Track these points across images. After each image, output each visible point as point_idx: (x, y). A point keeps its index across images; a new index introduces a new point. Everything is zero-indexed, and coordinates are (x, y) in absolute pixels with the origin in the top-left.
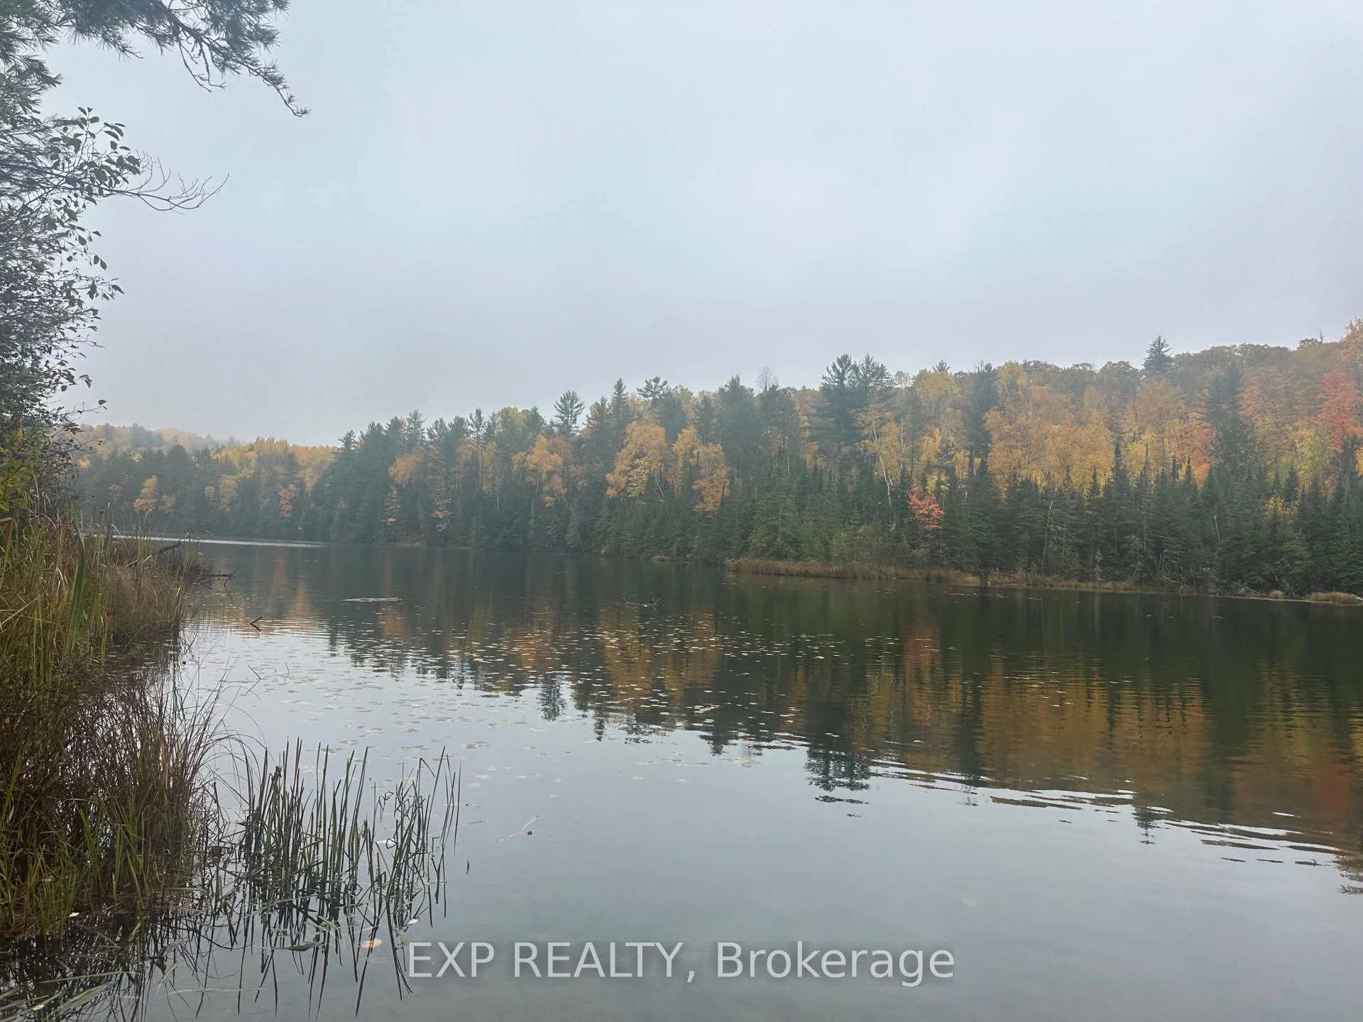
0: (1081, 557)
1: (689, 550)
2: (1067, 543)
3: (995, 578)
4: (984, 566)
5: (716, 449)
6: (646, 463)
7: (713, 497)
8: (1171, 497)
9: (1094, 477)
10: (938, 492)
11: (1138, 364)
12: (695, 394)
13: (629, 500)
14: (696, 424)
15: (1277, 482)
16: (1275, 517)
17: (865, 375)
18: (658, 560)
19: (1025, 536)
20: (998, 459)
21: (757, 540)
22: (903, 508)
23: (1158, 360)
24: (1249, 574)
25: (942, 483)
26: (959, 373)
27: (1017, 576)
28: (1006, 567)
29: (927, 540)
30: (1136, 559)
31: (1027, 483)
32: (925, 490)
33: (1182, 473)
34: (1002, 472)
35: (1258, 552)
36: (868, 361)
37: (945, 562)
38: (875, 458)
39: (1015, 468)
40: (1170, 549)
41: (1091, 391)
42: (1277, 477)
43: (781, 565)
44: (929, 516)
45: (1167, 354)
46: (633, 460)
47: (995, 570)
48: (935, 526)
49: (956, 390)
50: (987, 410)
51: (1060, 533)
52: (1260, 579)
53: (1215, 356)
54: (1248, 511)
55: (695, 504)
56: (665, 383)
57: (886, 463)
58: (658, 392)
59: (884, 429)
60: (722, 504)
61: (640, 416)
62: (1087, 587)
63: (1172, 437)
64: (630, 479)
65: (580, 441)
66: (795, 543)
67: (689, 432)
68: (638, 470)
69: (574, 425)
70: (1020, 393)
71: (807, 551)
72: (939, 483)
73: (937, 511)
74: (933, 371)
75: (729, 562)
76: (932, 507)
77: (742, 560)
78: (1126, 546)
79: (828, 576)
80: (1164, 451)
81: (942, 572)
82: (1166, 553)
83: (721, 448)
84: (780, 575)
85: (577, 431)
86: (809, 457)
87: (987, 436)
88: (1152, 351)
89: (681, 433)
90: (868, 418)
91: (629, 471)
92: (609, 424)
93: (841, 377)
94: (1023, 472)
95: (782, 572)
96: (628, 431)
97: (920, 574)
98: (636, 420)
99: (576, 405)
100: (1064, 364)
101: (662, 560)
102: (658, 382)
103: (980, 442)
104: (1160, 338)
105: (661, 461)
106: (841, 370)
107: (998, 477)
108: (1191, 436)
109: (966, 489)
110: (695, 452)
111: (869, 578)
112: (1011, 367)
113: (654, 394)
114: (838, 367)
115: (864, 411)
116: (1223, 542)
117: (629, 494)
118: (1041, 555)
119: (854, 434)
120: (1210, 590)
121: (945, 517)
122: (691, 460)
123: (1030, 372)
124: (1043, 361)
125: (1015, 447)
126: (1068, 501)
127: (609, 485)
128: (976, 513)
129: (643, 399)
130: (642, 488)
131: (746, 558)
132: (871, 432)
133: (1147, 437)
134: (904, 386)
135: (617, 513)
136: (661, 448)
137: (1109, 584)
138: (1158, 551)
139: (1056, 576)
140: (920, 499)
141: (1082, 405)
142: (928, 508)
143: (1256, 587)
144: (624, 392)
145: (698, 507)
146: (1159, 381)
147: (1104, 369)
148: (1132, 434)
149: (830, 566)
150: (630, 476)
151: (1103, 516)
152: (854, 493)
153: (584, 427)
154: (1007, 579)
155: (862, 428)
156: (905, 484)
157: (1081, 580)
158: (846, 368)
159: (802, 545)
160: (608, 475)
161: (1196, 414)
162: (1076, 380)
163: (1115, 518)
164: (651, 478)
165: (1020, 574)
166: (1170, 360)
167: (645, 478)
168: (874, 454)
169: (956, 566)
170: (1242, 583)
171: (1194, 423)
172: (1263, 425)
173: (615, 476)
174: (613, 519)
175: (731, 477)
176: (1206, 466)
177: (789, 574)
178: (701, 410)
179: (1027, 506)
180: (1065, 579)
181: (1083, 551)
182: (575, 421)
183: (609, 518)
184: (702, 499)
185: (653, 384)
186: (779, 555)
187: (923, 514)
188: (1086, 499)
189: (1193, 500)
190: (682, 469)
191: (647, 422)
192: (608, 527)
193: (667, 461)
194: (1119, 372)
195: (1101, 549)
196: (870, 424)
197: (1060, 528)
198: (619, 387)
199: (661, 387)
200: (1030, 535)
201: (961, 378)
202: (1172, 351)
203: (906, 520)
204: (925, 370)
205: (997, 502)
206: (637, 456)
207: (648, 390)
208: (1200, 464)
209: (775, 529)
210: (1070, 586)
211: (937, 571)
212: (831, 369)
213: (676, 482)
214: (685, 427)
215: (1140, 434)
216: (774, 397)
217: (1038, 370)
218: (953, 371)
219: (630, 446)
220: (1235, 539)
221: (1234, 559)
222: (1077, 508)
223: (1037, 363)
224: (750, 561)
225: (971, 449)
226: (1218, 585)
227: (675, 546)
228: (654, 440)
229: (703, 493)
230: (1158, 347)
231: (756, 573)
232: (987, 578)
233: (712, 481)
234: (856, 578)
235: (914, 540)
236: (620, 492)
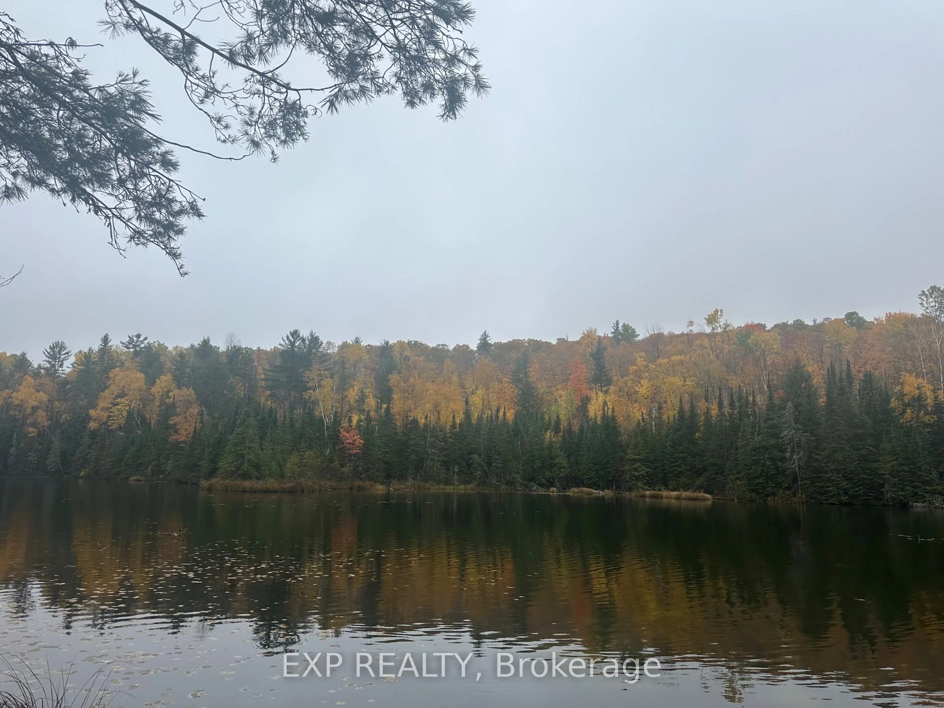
0: (445, 469)
1: (162, 472)
2: (438, 460)
3: (395, 487)
4: (388, 477)
5: (188, 393)
6: (126, 402)
7: (186, 430)
8: (496, 430)
9: (454, 418)
10: (358, 426)
11: (474, 346)
12: (170, 348)
13: (110, 431)
14: (171, 372)
15: (550, 422)
16: (551, 443)
17: (310, 345)
18: (134, 480)
19: (413, 457)
20: (398, 406)
21: (225, 464)
22: (335, 437)
23: (484, 344)
24: (538, 478)
25: (361, 421)
26: (368, 345)
27: (408, 484)
28: (402, 478)
29: (351, 461)
30: (477, 470)
31: (415, 422)
32: (351, 426)
33: (501, 414)
34: (399, 414)
35: (543, 464)
36: (312, 335)
37: (363, 476)
38: (315, 403)
39: (407, 411)
40: (496, 463)
41: (448, 361)
42: (550, 419)
43: (247, 484)
44: (353, 444)
45: (489, 342)
46: (114, 399)
47: (394, 480)
48: (358, 451)
49: (366, 357)
50: (391, 373)
51: (434, 454)
52: (544, 481)
53: (515, 345)
54: (537, 439)
55: (170, 435)
56: (146, 339)
57: (324, 406)
58: (139, 346)
59: (323, 382)
60: (194, 436)
61: (122, 364)
62: (449, 489)
63: (494, 392)
64: (111, 414)
65: (66, 382)
66: (257, 467)
67: (166, 378)
68: (119, 407)
69: (60, 369)
70: (410, 363)
71: (267, 473)
72: (359, 421)
73: (360, 441)
74: (351, 343)
75: (204, 483)
76: (355, 438)
77: (214, 480)
78: (471, 461)
79: (283, 491)
80: (489, 401)
81: (361, 483)
82: (494, 466)
83: (193, 392)
84: (246, 492)
85: (63, 374)
86: (263, 400)
87: (389, 391)
88: (481, 339)
89: (159, 379)
90: (312, 375)
91: (111, 408)
92: (94, 369)
93: (292, 344)
94: (412, 414)
95: (247, 490)
96: (111, 375)
97: (346, 485)
98: (119, 366)
99: (64, 352)
100: (432, 344)
101: (139, 480)
102: (139, 338)
103: (385, 394)
104: (485, 332)
105: (141, 400)
106: (292, 340)
107: (397, 417)
108: (504, 393)
109: (378, 425)
110: (171, 394)
111: (313, 491)
112: (400, 342)
113: (135, 346)
114: (291, 338)
115: (309, 370)
116: (524, 458)
117: (109, 426)
118: (422, 468)
119: (301, 386)
120: (518, 488)
121: (363, 444)
122: (167, 400)
123: (411, 348)
124: (419, 341)
125: (408, 399)
126: (439, 433)
127: (91, 419)
128: (383, 441)
129: (125, 350)
130: (122, 422)
131: (217, 479)
132: (314, 384)
133: (479, 392)
134: (331, 352)
135: (98, 442)
136: (140, 390)
137: (462, 487)
138: (489, 464)
139: (431, 482)
140: (348, 432)
141: (443, 370)
142: (353, 439)
143: (542, 485)
144: (109, 344)
145: (173, 438)
146: (486, 358)
147: (455, 349)
148: (471, 390)
149: (284, 483)
150: (112, 412)
151: (458, 443)
152: (300, 428)
153: (69, 370)
154: (403, 486)
155: (308, 382)
156: (336, 422)
157: (446, 484)
158: (297, 339)
159: (263, 468)
160: (91, 411)
161: (506, 379)
162: (439, 354)
163: (465, 444)
164: (130, 413)
165: (410, 482)
166: (491, 345)
167: (125, 413)
168: (316, 400)
169: (371, 479)
170: (535, 483)
171: (506, 385)
172: (541, 387)
173: (97, 412)
174: (93, 447)
175: (201, 414)
176: (512, 411)
177: (253, 491)
178: (177, 361)
179: (415, 437)
180: (437, 484)
181: (447, 465)
182: (61, 366)
183: (90, 447)
184: (176, 431)
185: (135, 339)
186: (245, 476)
187: (349, 443)
188: (448, 431)
189: (507, 433)
190: (159, 406)
191: (128, 369)
192: (89, 453)
193: (146, 401)
194: (462, 350)
195: (458, 464)
196: (313, 379)
197: (434, 450)
198: (106, 340)
199: (142, 342)
200: (416, 455)
201: (370, 349)
202: (492, 340)
203: (337, 448)
204: (346, 342)
205: (396, 433)
206: (118, 396)
207: (130, 343)
208: (509, 410)
209: (243, 456)
210: (440, 489)
211: (358, 483)
212: (285, 339)
213: (153, 418)
214: (162, 373)
215: (476, 390)
216: (237, 355)
217: (416, 347)
218: (364, 343)
219: (112, 387)
220: (530, 456)
221: (530, 469)
222: (444, 437)
223: (416, 342)
224: (221, 481)
225: (381, 398)
226: (522, 485)
227: (150, 468)
228: (134, 383)
229: (178, 427)
230: (485, 337)
231: (226, 491)
232: (389, 486)
233: (185, 418)
234: (303, 491)
235: (342, 461)
236: (102, 425)
